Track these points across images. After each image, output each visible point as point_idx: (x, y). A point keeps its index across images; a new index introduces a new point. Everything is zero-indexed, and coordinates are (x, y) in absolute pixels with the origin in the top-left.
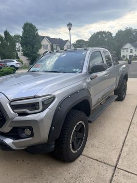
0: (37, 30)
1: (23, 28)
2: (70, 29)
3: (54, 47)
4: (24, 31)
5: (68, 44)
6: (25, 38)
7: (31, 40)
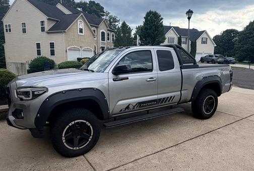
0: (162, 19)
1: (145, 18)
2: (189, 18)
3: (183, 40)
4: (145, 21)
5: (204, 35)
6: (145, 29)
7: (152, 31)
